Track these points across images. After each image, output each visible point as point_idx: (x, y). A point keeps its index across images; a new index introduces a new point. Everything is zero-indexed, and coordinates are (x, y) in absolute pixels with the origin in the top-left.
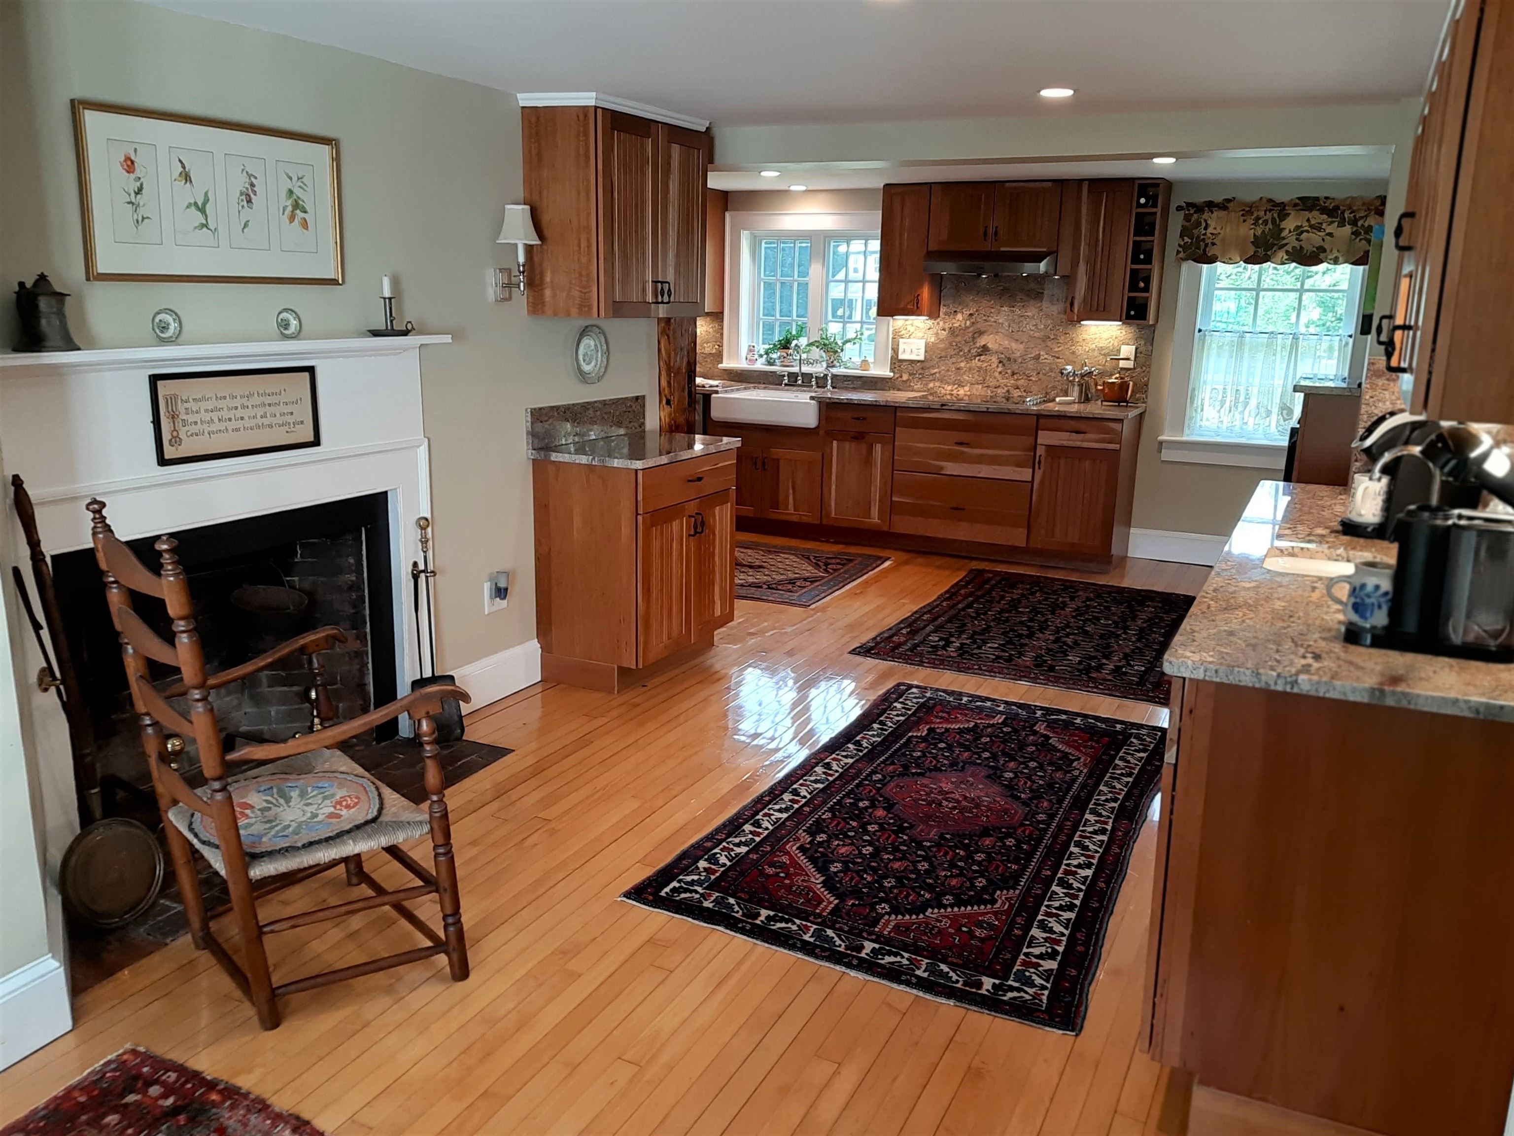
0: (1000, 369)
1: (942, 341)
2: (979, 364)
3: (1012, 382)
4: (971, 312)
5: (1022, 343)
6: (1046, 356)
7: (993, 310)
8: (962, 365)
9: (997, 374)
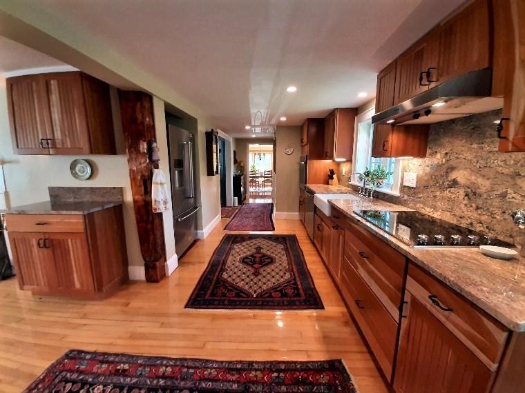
0: (465, 202)
1: (426, 174)
2: (449, 195)
3: (476, 215)
4: (447, 151)
5: (488, 179)
7: (463, 149)
8: (438, 193)
9: (463, 206)
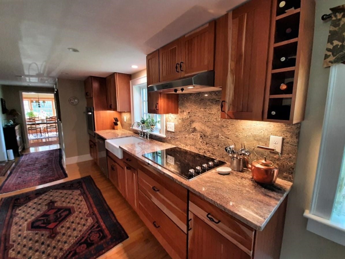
0: (201, 140)
1: (180, 124)
2: (193, 136)
3: (207, 148)
4: (189, 111)
5: (210, 128)
6: (222, 137)
7: (197, 110)
8: (187, 136)
9: (200, 142)
